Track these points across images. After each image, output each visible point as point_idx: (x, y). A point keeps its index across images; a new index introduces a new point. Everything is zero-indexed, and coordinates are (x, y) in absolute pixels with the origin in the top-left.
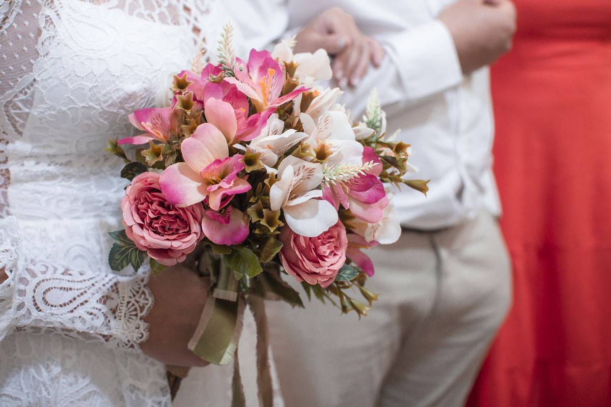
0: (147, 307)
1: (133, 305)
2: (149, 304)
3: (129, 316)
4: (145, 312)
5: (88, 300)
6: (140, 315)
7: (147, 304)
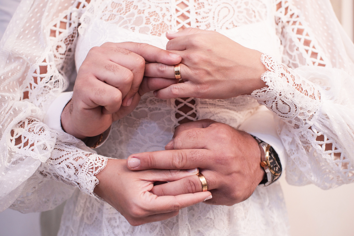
0: (100, 168)
1: (93, 165)
2: (101, 168)
3: (87, 172)
4: (97, 171)
5: (69, 158)
6: (94, 172)
7: (100, 167)
